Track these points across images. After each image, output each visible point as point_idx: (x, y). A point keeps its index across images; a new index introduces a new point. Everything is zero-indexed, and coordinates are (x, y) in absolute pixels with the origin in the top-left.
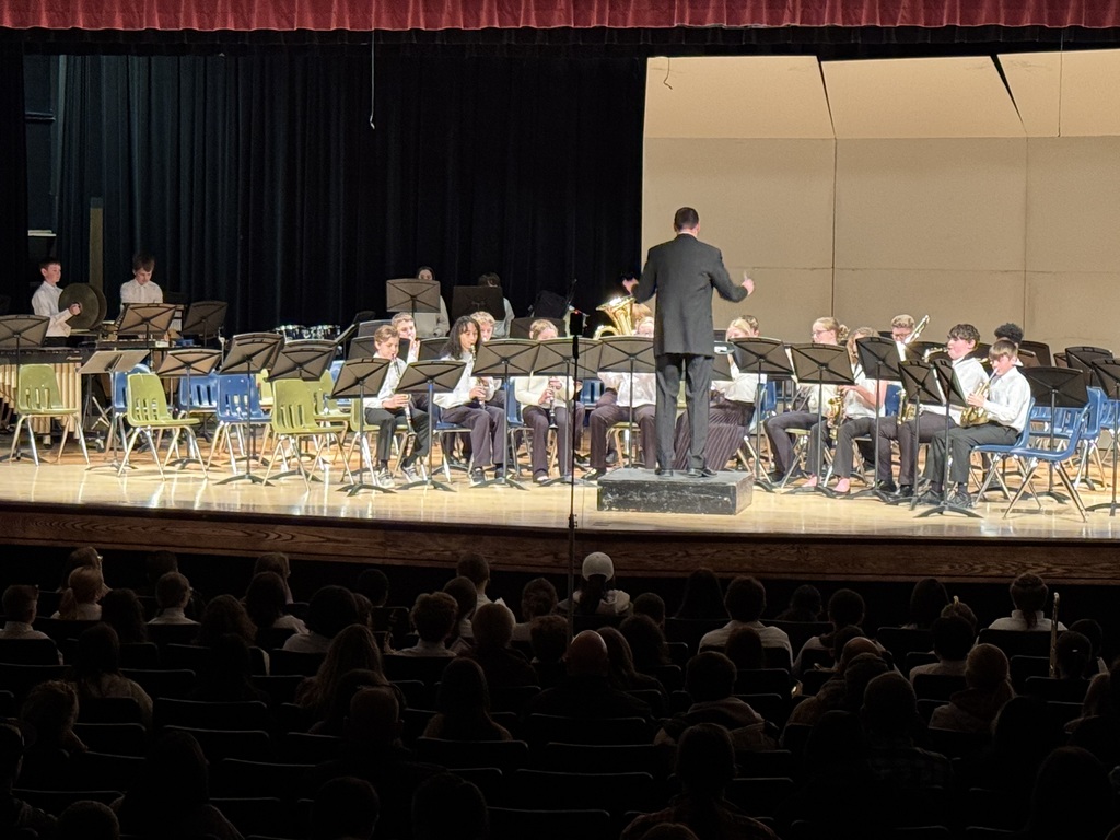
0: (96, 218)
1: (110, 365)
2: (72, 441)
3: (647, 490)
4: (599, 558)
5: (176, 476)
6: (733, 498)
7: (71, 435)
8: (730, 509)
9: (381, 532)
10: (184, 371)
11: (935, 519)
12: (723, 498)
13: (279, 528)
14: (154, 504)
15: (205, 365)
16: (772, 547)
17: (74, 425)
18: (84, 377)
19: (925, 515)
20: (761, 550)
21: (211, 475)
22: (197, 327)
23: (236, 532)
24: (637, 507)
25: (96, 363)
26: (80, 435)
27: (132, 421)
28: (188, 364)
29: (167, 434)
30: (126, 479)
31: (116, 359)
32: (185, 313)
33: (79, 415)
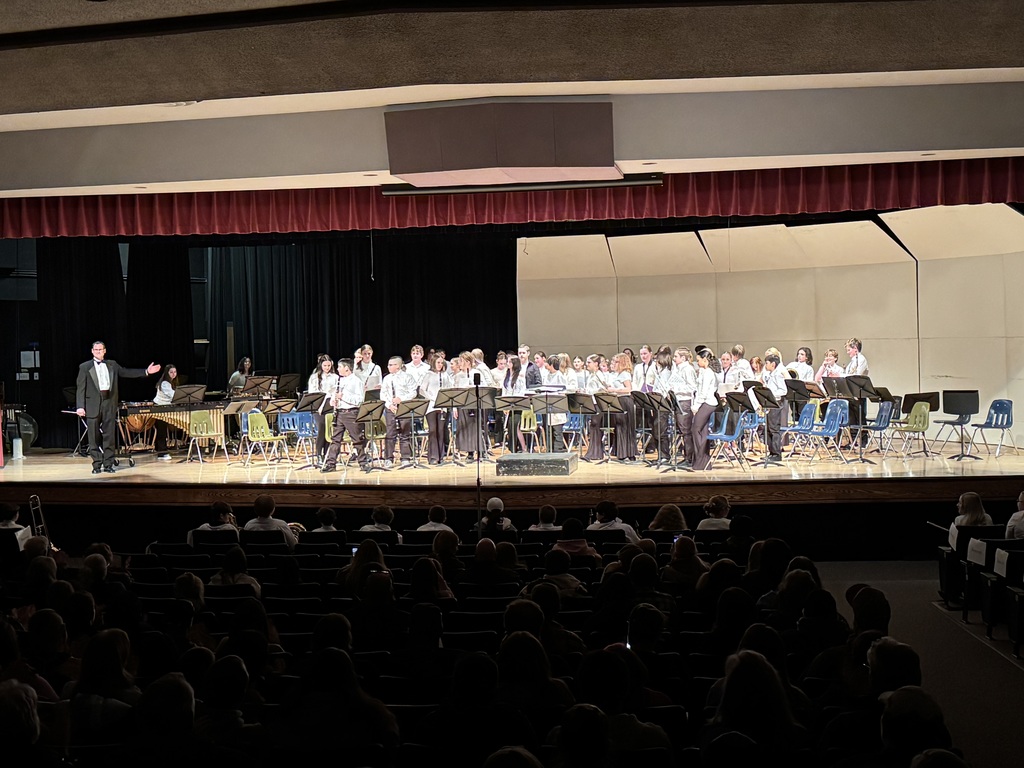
0: (230, 331)
1: (239, 410)
2: (220, 450)
3: (522, 464)
4: (495, 500)
5: (276, 467)
6: (567, 466)
7: (219, 447)
8: (565, 472)
9: (383, 492)
10: (278, 411)
11: (671, 473)
12: (560, 467)
13: (329, 491)
14: (264, 481)
15: (287, 408)
16: (587, 491)
17: (221, 441)
18: (225, 416)
19: (665, 471)
20: (581, 493)
21: (294, 465)
22: (286, 387)
23: (307, 495)
24: (517, 473)
25: (231, 409)
26: (224, 447)
27: (251, 439)
28: (279, 408)
29: (271, 445)
30: (250, 469)
31: (242, 405)
32: (278, 380)
33: (223, 436)
